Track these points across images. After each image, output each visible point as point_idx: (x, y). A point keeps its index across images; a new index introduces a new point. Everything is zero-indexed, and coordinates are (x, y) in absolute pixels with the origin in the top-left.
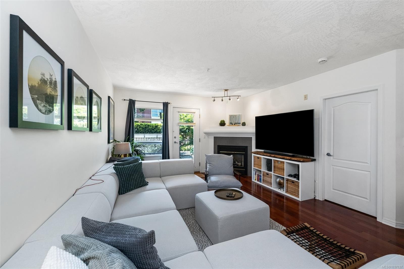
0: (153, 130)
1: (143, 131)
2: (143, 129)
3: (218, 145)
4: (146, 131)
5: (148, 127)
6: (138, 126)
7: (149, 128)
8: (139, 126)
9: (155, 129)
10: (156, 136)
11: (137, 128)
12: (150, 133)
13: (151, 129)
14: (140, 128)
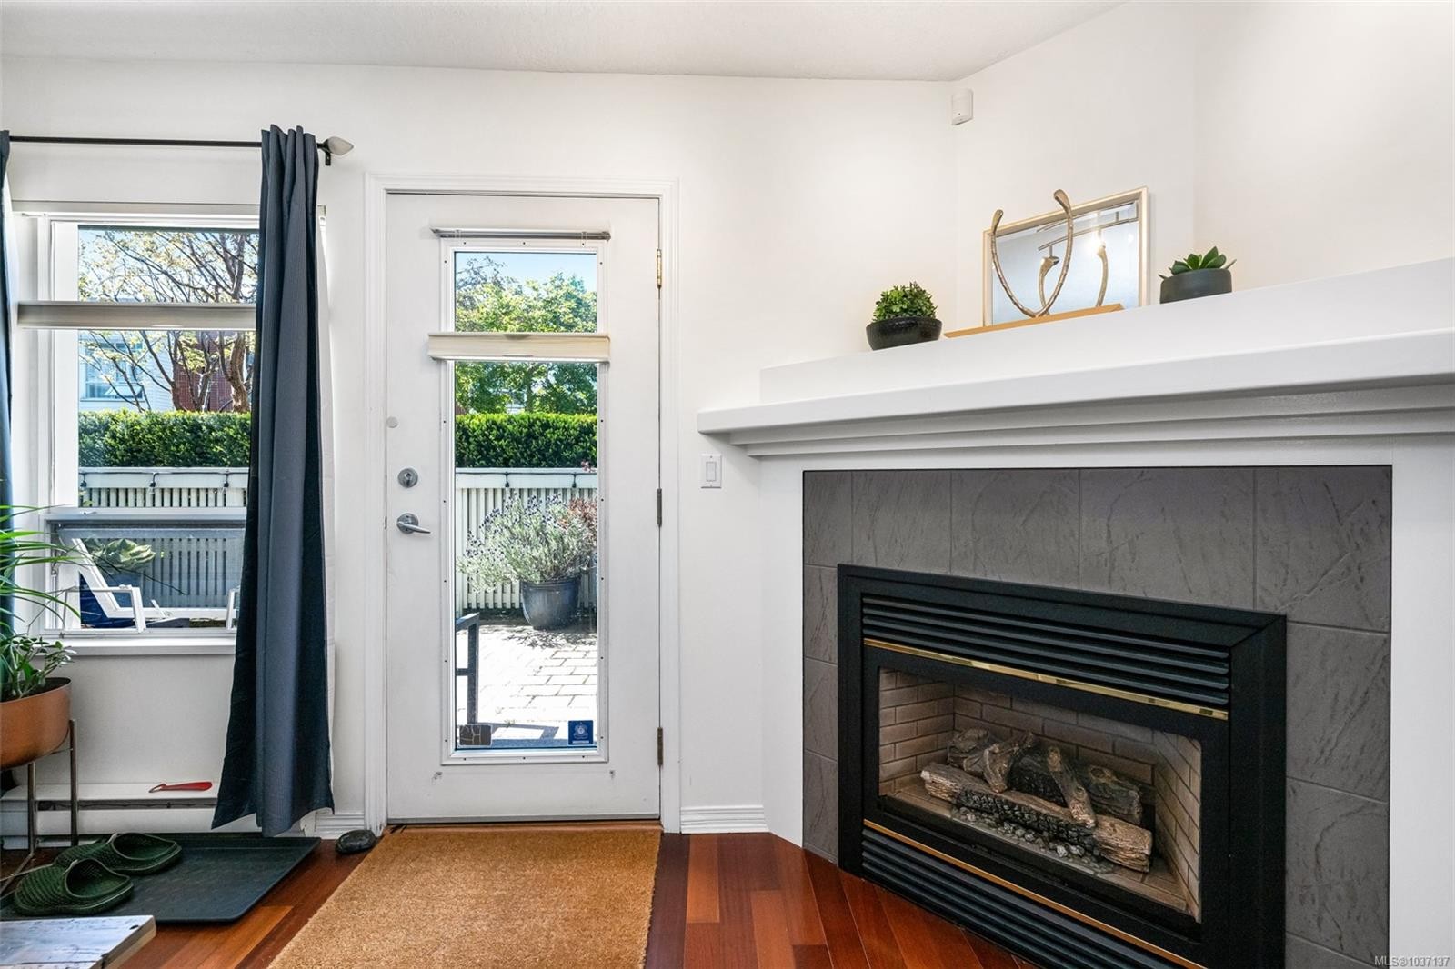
0: (569, 446)
1: (515, 454)
2: (518, 441)
3: (845, 561)
4: (532, 456)
5: (542, 434)
6: (489, 428)
7: (546, 437)
8: (498, 429)
9: (577, 443)
10: (566, 482)
11: (487, 437)
12: (551, 466)
13: (556, 443)
14: (498, 439)
